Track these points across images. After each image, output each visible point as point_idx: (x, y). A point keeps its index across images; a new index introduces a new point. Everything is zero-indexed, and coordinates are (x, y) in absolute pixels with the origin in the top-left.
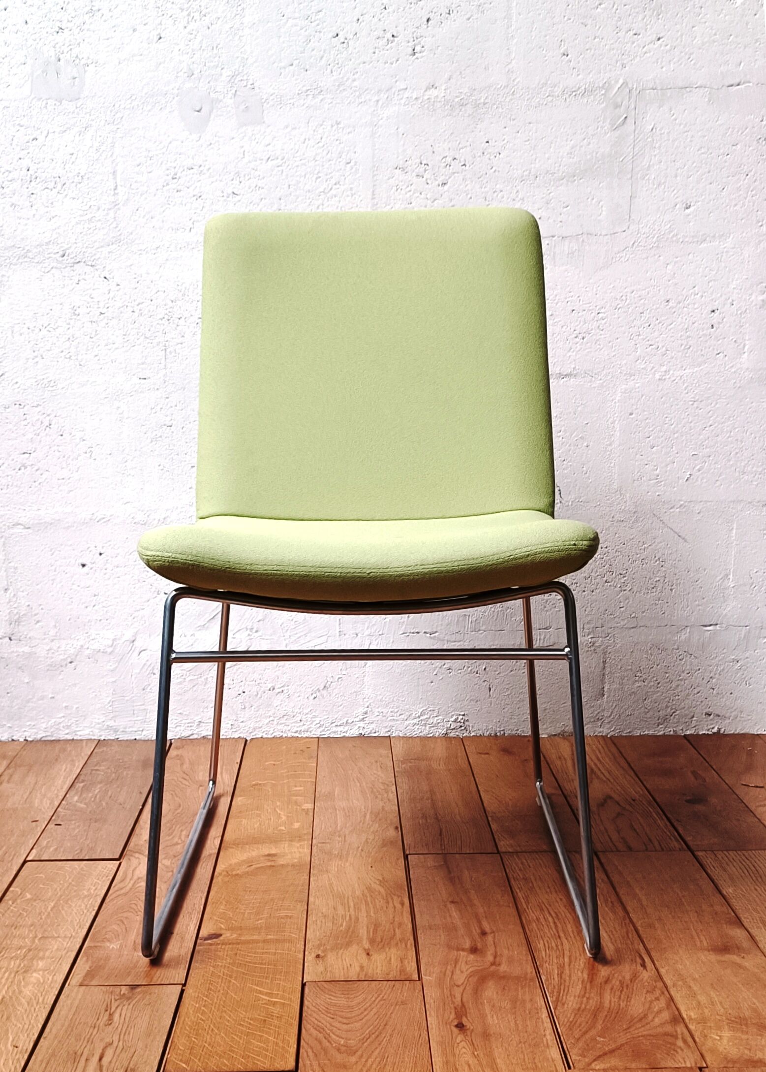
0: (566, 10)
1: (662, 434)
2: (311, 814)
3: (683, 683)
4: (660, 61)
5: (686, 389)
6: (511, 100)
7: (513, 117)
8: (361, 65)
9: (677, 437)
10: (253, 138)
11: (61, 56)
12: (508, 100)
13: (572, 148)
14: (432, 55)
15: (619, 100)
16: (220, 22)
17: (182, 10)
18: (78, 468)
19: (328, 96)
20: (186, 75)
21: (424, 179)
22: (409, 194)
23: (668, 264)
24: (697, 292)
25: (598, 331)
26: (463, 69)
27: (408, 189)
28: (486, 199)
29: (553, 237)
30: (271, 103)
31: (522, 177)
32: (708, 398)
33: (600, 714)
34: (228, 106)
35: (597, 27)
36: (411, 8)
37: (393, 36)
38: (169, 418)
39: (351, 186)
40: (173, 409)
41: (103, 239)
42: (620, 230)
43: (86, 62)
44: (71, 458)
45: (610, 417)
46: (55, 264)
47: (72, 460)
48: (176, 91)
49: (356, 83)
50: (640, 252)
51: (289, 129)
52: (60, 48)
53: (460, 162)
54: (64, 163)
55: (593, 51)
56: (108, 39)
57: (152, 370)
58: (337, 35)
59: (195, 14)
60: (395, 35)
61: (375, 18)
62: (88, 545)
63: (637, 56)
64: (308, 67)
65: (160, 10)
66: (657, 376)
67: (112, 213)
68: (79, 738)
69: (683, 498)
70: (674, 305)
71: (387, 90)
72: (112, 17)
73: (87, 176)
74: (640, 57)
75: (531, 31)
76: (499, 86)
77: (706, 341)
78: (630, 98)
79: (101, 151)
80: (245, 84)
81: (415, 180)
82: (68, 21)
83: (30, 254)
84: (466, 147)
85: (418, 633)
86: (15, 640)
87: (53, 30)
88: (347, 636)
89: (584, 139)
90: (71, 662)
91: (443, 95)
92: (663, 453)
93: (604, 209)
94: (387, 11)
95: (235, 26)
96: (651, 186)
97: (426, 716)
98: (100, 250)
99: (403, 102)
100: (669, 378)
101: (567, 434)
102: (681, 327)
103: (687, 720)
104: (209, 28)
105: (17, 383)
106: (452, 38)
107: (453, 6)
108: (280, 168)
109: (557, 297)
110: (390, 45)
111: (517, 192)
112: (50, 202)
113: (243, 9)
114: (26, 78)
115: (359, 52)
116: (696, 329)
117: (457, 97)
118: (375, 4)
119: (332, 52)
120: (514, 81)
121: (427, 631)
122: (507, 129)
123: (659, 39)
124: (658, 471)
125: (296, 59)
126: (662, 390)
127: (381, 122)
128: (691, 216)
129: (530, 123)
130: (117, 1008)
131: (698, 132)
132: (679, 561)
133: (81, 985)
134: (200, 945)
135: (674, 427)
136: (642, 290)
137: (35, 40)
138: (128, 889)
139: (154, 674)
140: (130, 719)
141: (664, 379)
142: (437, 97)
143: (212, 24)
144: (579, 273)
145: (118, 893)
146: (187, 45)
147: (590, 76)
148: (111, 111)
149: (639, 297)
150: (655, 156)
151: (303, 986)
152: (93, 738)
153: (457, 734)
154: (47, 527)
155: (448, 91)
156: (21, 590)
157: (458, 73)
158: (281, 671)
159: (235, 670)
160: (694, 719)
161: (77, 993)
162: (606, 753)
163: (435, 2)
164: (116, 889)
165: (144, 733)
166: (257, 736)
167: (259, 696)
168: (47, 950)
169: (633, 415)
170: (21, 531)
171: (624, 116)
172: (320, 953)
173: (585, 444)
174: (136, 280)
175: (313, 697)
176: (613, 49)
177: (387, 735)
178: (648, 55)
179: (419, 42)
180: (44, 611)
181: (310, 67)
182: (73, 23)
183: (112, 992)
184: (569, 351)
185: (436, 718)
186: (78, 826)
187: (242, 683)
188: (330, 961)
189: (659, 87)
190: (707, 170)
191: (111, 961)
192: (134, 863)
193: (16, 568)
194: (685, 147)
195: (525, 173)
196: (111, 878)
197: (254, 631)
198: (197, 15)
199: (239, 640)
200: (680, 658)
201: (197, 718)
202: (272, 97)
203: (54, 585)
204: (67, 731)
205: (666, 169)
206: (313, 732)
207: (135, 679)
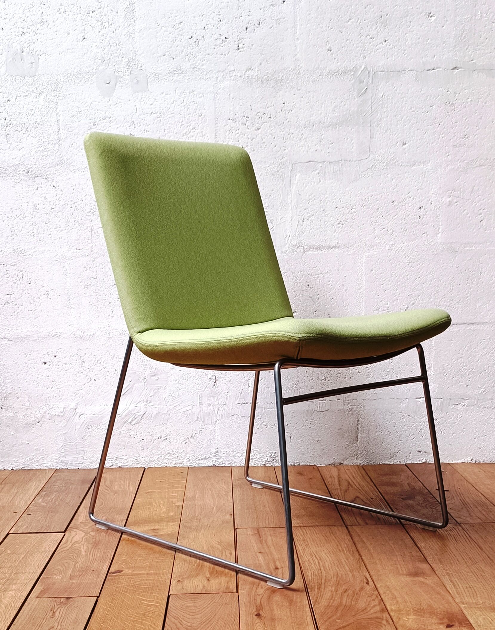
0: (329, 23)
1: (390, 283)
2: (181, 508)
3: (404, 433)
4: (386, 54)
5: (404, 255)
6: (298, 77)
7: (299, 88)
8: (207, 56)
9: (399, 285)
10: (142, 100)
11: (24, 50)
12: (295, 77)
13: (335, 107)
14: (249, 50)
15: (362, 78)
16: (120, 29)
17: (97, 21)
18: (40, 304)
19: (187, 74)
20: (100, 61)
21: (246, 126)
22: (237, 135)
23: (393, 179)
24: (410, 196)
25: (351, 220)
26: (269, 58)
27: (237, 132)
28: (283, 139)
29: (324, 162)
30: (153, 78)
31: (305, 125)
32: (418, 261)
33: (356, 452)
34: (126, 80)
35: (348, 34)
36: (236, 21)
37: (226, 38)
38: (94, 274)
39: (202, 130)
40: (97, 268)
41: (52, 162)
42: (364, 158)
43: (39, 53)
45: (359, 273)
46: (23, 178)
47: (37, 299)
48: (94, 71)
49: (203, 67)
50: (376, 172)
51: (164, 95)
52: (23, 44)
53: (268, 115)
54: (27, 115)
55: (346, 48)
56: (52, 39)
57: (84, 244)
58: (192, 37)
59: (105, 24)
60: (227, 37)
61: (215, 27)
62: (48, 351)
63: (372, 51)
64: (174, 57)
65: (84, 21)
66: (387, 248)
67: (57, 146)
68: (45, 468)
70: (397, 204)
71: (223, 71)
72: (54, 25)
73: (41, 123)
74: (374, 52)
75: (309, 36)
76: (290, 69)
77: (416, 226)
78: (369, 77)
79: (49, 108)
80: (137, 67)
81: (241, 127)
82: (28, 28)
83: (7, 172)
84: (271, 106)
85: (247, 403)
86: (5, 409)
87: (19, 34)
88: (204, 405)
89: (342, 102)
90: (38, 422)
91: (256, 74)
92: (391, 294)
93: (354, 145)
94: (222, 22)
95: (130, 31)
96: (382, 131)
98: (50, 169)
99: (232, 78)
100: (394, 249)
101: (334, 283)
102: (401, 217)
103: (407, 455)
104: (114, 32)
105: (1, 251)
106: (262, 39)
107: (262, 20)
108: (159, 119)
109: (327, 199)
110: (224, 43)
111: (302, 134)
112: (19, 139)
113: (135, 21)
114: (3, 63)
115: (205, 47)
116: (410, 219)
117: (265, 75)
118: (214, 18)
119: (189, 48)
120: (299, 65)
122: (295, 95)
123: (385, 41)
124: (388, 305)
125: (167, 52)
126: (390, 256)
127: (219, 91)
128: (407, 149)
129: (309, 92)
130: (58, 609)
131: (410, 98)
132: (401, 359)
133: (37, 598)
134: (110, 576)
135: (398, 278)
136: (378, 195)
137: (8, 40)
138: (68, 547)
139: (89, 429)
140: (75, 456)
141: (392, 249)
142: (253, 75)
143: (115, 30)
144: (340, 185)
145: (63, 550)
146: (101, 43)
147: (345, 63)
148: (55, 83)
149: (376, 199)
150: (384, 112)
151: (169, 596)
152: (53, 468)
153: (271, 464)
154: (22, 340)
155: (259, 72)
156: (8, 378)
157: (265, 61)
158: (165, 427)
159: (137, 426)
160: (411, 454)
161: (35, 601)
162: (358, 474)
163: (250, 17)
164: (61, 547)
165: (83, 465)
166: (152, 466)
167: (152, 442)
168: (18, 580)
169: (373, 271)
170: (6, 342)
171: (366, 88)
172: (180, 579)
173: (345, 289)
174: (73, 188)
175: (184, 443)
176: (358, 47)
177: (229, 465)
178: (379, 51)
179: (242, 41)
180: (21, 391)
181: (176, 56)
182: (31, 29)
183: (55, 601)
184: (334, 232)
185: (259, 455)
186: (41, 515)
187: (142, 434)
188: (185, 583)
189: (386, 71)
190: (415, 121)
191: (56, 585)
192: (73, 533)
193: (4, 365)
194: (402, 108)
195: (307, 123)
196: (59, 542)
197: (148, 402)
198: (106, 25)
199: (139, 408)
200: (403, 417)
201: (115, 456)
202: (153, 75)
203: (28, 375)
204: (37, 464)
205: (391, 121)
206: (185, 464)
207: (78, 431)
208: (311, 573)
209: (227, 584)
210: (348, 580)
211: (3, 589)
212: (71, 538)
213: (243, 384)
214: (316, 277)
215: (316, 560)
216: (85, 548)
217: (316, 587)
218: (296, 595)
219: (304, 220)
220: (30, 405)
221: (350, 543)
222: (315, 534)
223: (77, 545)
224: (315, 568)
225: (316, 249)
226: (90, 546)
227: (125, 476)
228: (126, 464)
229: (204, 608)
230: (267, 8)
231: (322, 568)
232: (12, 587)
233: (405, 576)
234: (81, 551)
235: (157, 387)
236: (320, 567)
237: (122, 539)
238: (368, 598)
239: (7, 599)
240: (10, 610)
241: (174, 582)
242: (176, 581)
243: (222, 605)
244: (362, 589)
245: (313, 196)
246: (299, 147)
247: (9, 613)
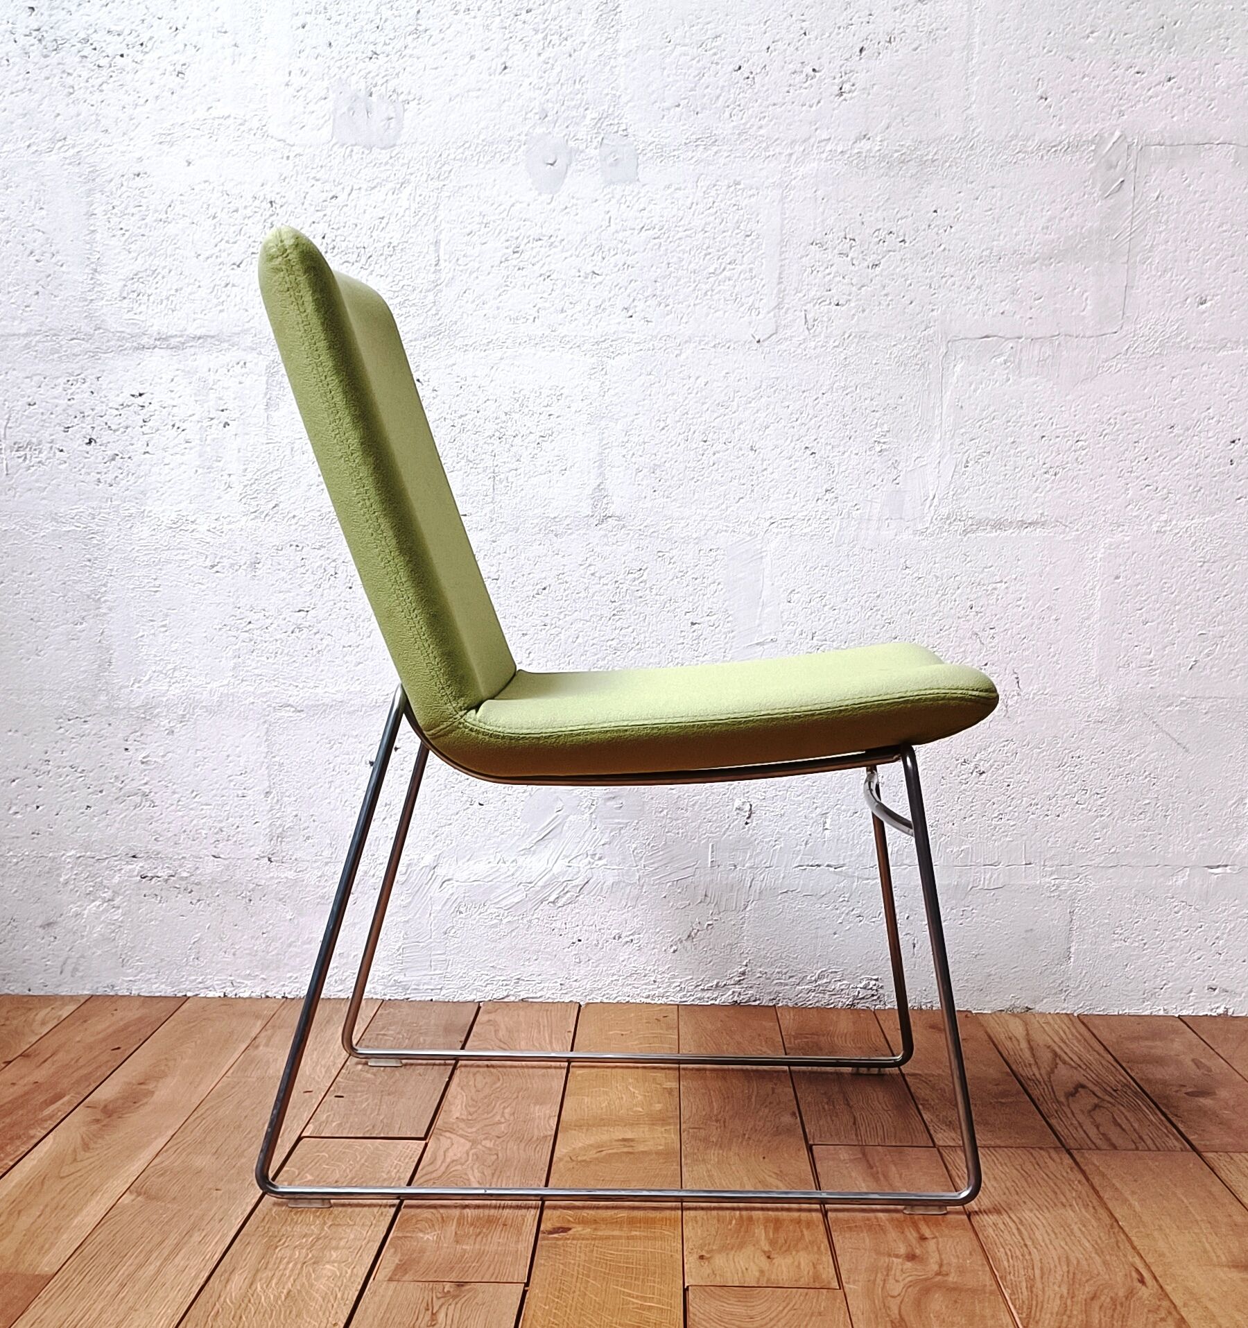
0: (1046, 39)
1: (1158, 605)
2: (676, 1094)
3: (1178, 944)
4: (1170, 108)
5: (1193, 544)
6: (969, 156)
7: (970, 179)
8: (770, 108)
9: (1179, 610)
10: (623, 200)
11: (373, 90)
12: (964, 156)
13: (1049, 221)
14: (865, 95)
15: (1114, 159)
16: (585, 49)
17: (536, 31)
18: (371, 632)
19: (725, 147)
20: (537, 117)
21: (849, 258)
22: (829, 277)
23: (1174, 377)
24: (1212, 415)
25: (1075, 465)
26: (907, 113)
27: (828, 271)
28: (930, 287)
29: (1020, 338)
30: (650, 155)
31: (981, 257)
32: (1223, 558)
33: (1064, 984)
34: (591, 158)
35: (1087, 62)
36: (839, 34)
37: (814, 70)
38: (494, 569)
39: (752, 266)
40: (501, 556)
41: (418, 330)
42: (1110, 331)
43: (406, 98)
44: (362, 618)
45: (1089, 582)
47: (363, 621)
48: (523, 138)
49: (762, 132)
50: (1135, 361)
51: (672, 189)
52: (373, 78)
53: (898, 237)
54: (372, 229)
55: (1081, 93)
56: (436, 68)
57: (474, 504)
58: (740, 68)
59: (553, 37)
60: (817, 69)
61: (792, 45)
63: (1139, 101)
64: (700, 109)
65: (507, 31)
66: (1155, 527)
67: (431, 296)
69: (1186, 693)
70: (1182, 432)
71: (804, 141)
72: (443, 39)
73: (400, 247)
74: (1144, 102)
75: (999, 67)
76: (955, 137)
77: (1223, 481)
78: (1129, 155)
79: (421, 214)
80: (615, 130)
81: (838, 260)
82: (385, 44)
84: (906, 217)
85: (818, 866)
86: (277, 861)
87: (365, 55)
88: (722, 868)
89: (1066, 209)
91: (877, 148)
92: (1159, 630)
93: (1088, 302)
94: (808, 37)
95: (606, 54)
96: (1153, 273)
97: (825, 980)
98: (413, 343)
99: (824, 156)
100: (1173, 532)
101: (1031, 603)
102: (1188, 462)
103: (1182, 995)
104: (570, 56)
105: (294, 517)
106: (893, 74)
107: (896, 32)
108: (657, 241)
109: (1022, 419)
110: (809, 82)
111: (974, 277)
113: (618, 31)
114: (327, 117)
115: (767, 90)
116: (1209, 465)
117: (897, 151)
118: (792, 28)
119: (732, 91)
120: (973, 130)
121: (832, 863)
122: (962, 194)
123: (1169, 80)
124: (1152, 655)
125: (685, 99)
126: (1160, 546)
127: (793, 183)
128: (1207, 314)
129: (993, 187)
130: (440, 1307)
131: (1219, 203)
132: (1177, 777)
133: (390, 1280)
134: (544, 1239)
135: (1176, 596)
136: (1138, 411)
137: (340, 68)
138: (439, 1173)
139: (461, 913)
140: (425, 972)
141: (1165, 532)
142: (870, 151)
143: (575, 51)
144: (1052, 388)
145: (427, 1177)
146: (541, 78)
147: (1077, 126)
148: (436, 163)
149: (1134, 420)
150: (1161, 232)
151: (686, 1290)
152: (375, 997)
153: (867, 1005)
154: (325, 711)
155: (885, 143)
156: (287, 794)
157: (899, 120)
158: (630, 914)
159: (569, 910)
160: (1192, 994)
161: (387, 1289)
162: (1073, 1035)
163: (871, 26)
164: (424, 1172)
165: (444, 992)
166: (595, 1001)
167: (600, 946)
168: (341, 1239)
169: (1121, 579)
170: (291, 714)
171: (1121, 180)
172: (704, 1253)
173: (1054, 617)
174: (460, 384)
175: (672, 950)
176: (1108, 91)
177: (771, 1004)
178: (1154, 100)
179: (849, 78)
180: (316, 823)
181: (702, 109)
182: (391, 46)
183: (432, 1289)
184: (1035, 492)
185: (839, 983)
186: (367, 1099)
187: (578, 928)
188: (717, 1261)
189: (1168, 143)
190: (1230, 253)
191: (428, 1254)
192: (445, 1143)
193: (281, 765)
194: (1201, 223)
195: (984, 253)
196: (416, 1160)
197: (597, 858)
198: (555, 39)
199: (577, 870)
200: (1176, 909)
201: (515, 975)
202: (651, 148)
203: (332, 789)
204: (340, 988)
205: (1176, 251)
206: (671, 998)
207: (435, 918)
208: (1006, 1254)
209: (815, 1268)
210: (1096, 1272)
211: (311, 1259)
212: (441, 1152)
213: (811, 822)
214: (990, 588)
215: (1011, 1224)
216: (477, 1174)
217: (1024, 1284)
218: (980, 1302)
219: (967, 462)
220: (334, 856)
221: (1084, 1189)
222: (999, 1165)
223: (459, 1167)
224: (1012, 1243)
225: (993, 527)
226: (488, 1172)
227: (538, 1021)
228: (538, 995)
229: (771, 1320)
230: (910, 7)
231: (1029, 1243)
232: (331, 1256)
233: (1226, 1269)
234: (468, 1180)
235: (619, 823)
236: (1023, 1239)
237: (555, 1159)
238: (1150, 1315)
239: (324, 1281)
240: (335, 1306)
241: (691, 1260)
242: (696, 1256)
243: (812, 1315)
244: (1131, 1294)
245: (991, 409)
246: (965, 305)
247: (333, 1312)
